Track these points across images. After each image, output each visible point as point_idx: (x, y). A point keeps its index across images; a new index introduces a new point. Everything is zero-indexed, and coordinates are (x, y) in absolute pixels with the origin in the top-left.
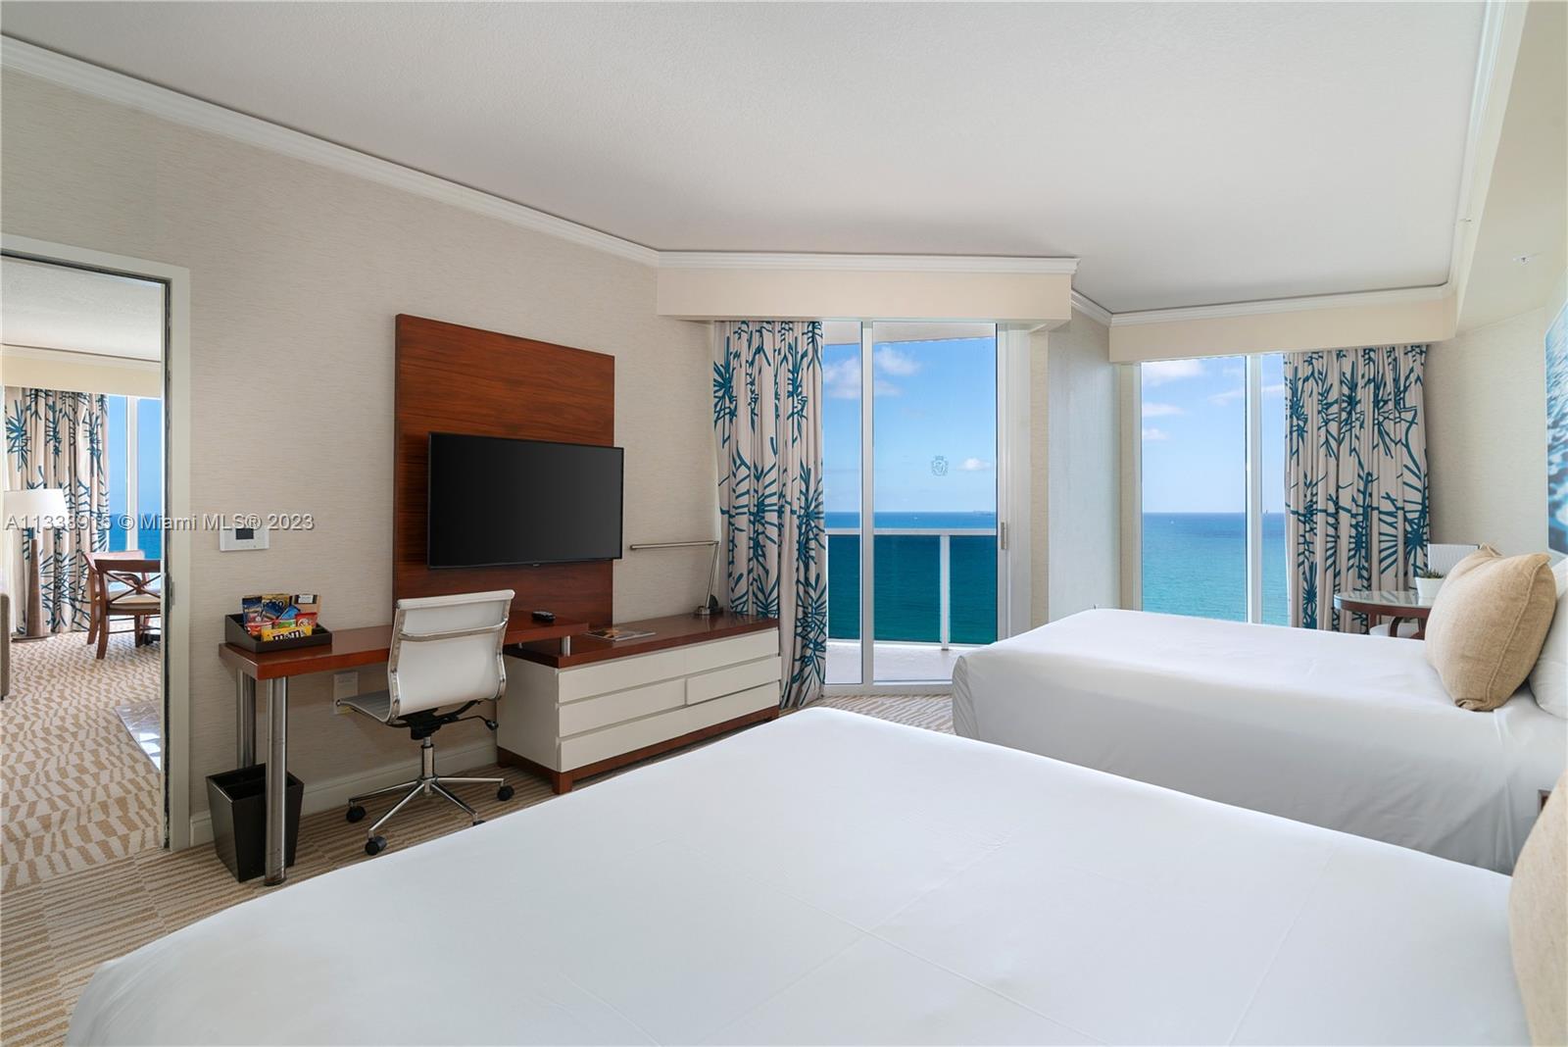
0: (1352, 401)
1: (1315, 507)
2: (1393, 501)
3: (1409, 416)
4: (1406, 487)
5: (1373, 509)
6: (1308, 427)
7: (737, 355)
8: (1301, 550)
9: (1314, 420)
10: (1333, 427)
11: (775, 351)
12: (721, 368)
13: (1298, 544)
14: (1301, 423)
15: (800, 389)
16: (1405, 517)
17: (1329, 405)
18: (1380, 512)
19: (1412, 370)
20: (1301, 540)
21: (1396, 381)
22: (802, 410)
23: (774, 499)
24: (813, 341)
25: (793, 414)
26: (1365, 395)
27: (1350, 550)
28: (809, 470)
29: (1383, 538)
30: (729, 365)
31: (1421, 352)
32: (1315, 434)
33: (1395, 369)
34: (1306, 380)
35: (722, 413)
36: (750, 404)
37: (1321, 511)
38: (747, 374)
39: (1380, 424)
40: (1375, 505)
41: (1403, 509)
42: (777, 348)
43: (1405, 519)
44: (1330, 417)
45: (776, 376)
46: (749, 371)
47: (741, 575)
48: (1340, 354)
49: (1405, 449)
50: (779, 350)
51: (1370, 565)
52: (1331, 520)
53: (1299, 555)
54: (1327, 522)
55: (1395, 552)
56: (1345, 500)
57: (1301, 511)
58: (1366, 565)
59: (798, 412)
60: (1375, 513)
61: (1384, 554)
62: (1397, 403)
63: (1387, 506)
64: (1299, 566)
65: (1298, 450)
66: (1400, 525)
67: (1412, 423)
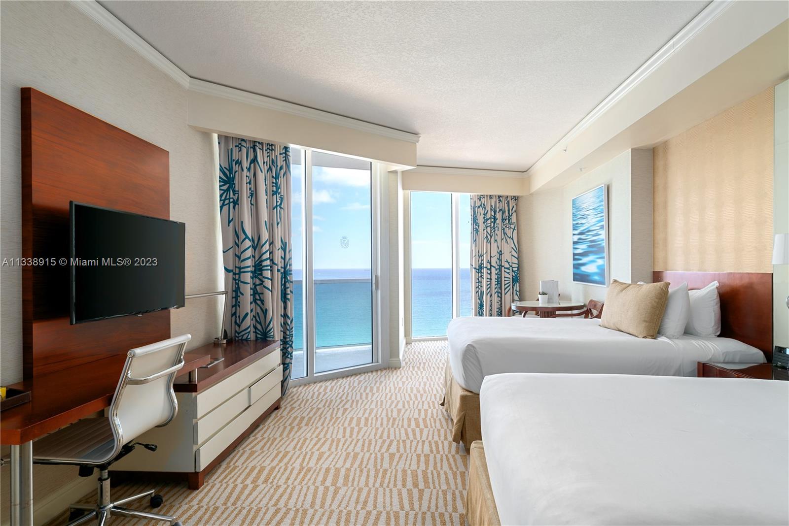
0: (495, 219)
1: (482, 265)
2: (509, 263)
3: (512, 226)
4: (513, 257)
5: (502, 266)
6: (480, 230)
7: (239, 163)
8: (477, 286)
9: (482, 226)
10: (489, 229)
11: (264, 163)
12: (225, 170)
13: (476, 283)
14: (477, 227)
15: (279, 190)
16: (512, 270)
17: (487, 220)
18: (505, 268)
19: (513, 207)
20: (477, 281)
21: (509, 211)
22: (281, 204)
23: (268, 262)
24: (286, 160)
25: (277, 206)
26: (499, 216)
27: (487, 285)
28: (286, 243)
29: (506, 279)
30: (232, 168)
31: (516, 200)
32: (483, 234)
33: (508, 206)
34: (479, 207)
35: (227, 202)
36: (249, 197)
37: (485, 267)
38: (247, 176)
39: (504, 229)
40: (503, 265)
41: (511, 266)
42: (265, 161)
43: (513, 271)
44: (488, 225)
45: (265, 180)
46: (248, 175)
47: (247, 314)
48: (491, 197)
49: (512, 241)
50: (267, 162)
51: (501, 291)
52: (489, 272)
53: (476, 288)
54: (487, 273)
55: (510, 285)
56: (493, 264)
57: (477, 268)
58: (500, 291)
59: (279, 205)
60: (503, 268)
61: (506, 286)
62: (509, 221)
63: (507, 265)
64: (476, 293)
65: (476, 240)
66: (511, 273)
67: (514, 229)
